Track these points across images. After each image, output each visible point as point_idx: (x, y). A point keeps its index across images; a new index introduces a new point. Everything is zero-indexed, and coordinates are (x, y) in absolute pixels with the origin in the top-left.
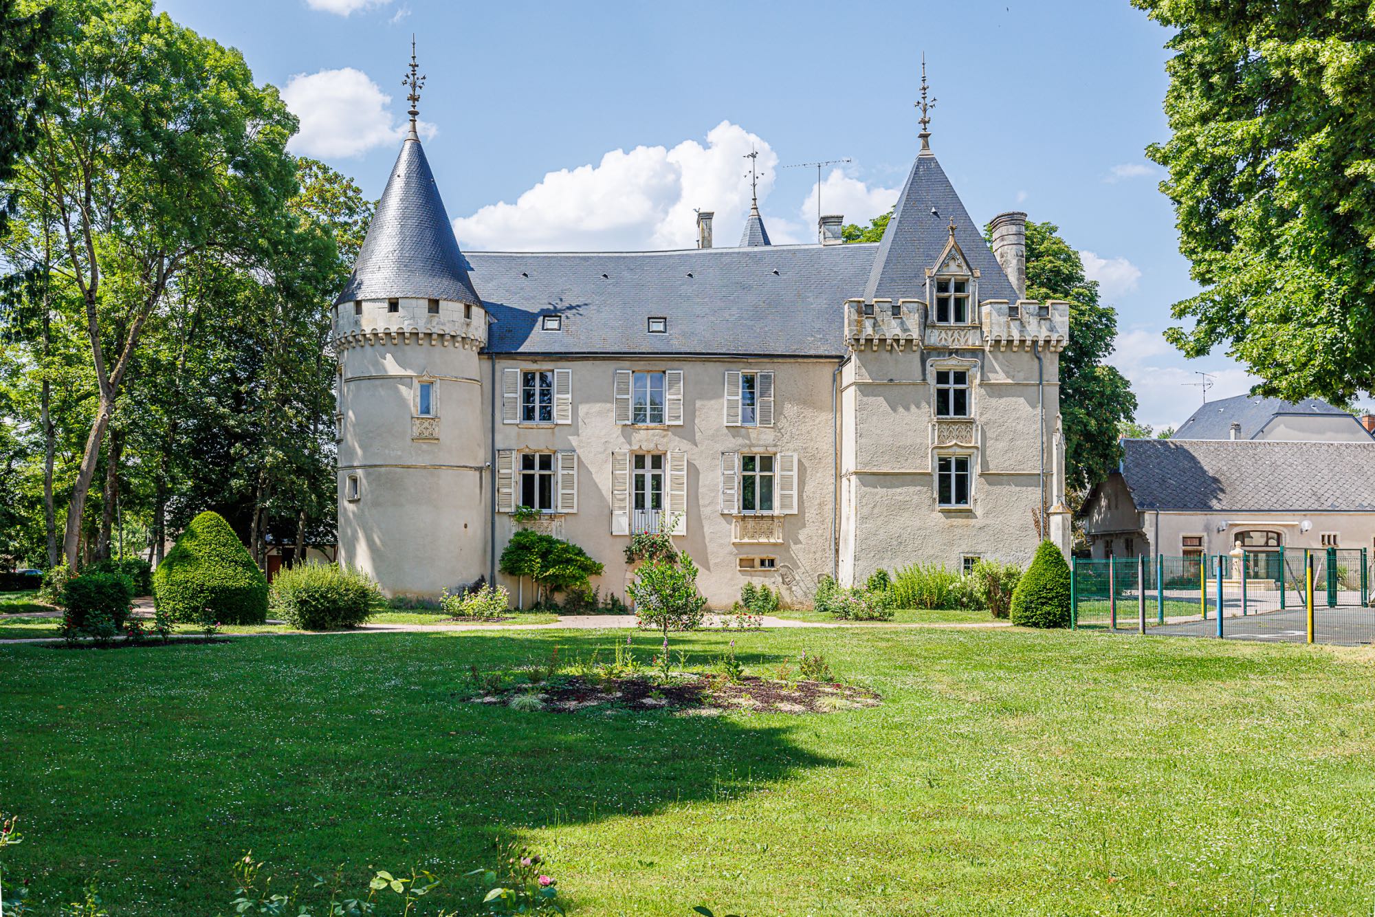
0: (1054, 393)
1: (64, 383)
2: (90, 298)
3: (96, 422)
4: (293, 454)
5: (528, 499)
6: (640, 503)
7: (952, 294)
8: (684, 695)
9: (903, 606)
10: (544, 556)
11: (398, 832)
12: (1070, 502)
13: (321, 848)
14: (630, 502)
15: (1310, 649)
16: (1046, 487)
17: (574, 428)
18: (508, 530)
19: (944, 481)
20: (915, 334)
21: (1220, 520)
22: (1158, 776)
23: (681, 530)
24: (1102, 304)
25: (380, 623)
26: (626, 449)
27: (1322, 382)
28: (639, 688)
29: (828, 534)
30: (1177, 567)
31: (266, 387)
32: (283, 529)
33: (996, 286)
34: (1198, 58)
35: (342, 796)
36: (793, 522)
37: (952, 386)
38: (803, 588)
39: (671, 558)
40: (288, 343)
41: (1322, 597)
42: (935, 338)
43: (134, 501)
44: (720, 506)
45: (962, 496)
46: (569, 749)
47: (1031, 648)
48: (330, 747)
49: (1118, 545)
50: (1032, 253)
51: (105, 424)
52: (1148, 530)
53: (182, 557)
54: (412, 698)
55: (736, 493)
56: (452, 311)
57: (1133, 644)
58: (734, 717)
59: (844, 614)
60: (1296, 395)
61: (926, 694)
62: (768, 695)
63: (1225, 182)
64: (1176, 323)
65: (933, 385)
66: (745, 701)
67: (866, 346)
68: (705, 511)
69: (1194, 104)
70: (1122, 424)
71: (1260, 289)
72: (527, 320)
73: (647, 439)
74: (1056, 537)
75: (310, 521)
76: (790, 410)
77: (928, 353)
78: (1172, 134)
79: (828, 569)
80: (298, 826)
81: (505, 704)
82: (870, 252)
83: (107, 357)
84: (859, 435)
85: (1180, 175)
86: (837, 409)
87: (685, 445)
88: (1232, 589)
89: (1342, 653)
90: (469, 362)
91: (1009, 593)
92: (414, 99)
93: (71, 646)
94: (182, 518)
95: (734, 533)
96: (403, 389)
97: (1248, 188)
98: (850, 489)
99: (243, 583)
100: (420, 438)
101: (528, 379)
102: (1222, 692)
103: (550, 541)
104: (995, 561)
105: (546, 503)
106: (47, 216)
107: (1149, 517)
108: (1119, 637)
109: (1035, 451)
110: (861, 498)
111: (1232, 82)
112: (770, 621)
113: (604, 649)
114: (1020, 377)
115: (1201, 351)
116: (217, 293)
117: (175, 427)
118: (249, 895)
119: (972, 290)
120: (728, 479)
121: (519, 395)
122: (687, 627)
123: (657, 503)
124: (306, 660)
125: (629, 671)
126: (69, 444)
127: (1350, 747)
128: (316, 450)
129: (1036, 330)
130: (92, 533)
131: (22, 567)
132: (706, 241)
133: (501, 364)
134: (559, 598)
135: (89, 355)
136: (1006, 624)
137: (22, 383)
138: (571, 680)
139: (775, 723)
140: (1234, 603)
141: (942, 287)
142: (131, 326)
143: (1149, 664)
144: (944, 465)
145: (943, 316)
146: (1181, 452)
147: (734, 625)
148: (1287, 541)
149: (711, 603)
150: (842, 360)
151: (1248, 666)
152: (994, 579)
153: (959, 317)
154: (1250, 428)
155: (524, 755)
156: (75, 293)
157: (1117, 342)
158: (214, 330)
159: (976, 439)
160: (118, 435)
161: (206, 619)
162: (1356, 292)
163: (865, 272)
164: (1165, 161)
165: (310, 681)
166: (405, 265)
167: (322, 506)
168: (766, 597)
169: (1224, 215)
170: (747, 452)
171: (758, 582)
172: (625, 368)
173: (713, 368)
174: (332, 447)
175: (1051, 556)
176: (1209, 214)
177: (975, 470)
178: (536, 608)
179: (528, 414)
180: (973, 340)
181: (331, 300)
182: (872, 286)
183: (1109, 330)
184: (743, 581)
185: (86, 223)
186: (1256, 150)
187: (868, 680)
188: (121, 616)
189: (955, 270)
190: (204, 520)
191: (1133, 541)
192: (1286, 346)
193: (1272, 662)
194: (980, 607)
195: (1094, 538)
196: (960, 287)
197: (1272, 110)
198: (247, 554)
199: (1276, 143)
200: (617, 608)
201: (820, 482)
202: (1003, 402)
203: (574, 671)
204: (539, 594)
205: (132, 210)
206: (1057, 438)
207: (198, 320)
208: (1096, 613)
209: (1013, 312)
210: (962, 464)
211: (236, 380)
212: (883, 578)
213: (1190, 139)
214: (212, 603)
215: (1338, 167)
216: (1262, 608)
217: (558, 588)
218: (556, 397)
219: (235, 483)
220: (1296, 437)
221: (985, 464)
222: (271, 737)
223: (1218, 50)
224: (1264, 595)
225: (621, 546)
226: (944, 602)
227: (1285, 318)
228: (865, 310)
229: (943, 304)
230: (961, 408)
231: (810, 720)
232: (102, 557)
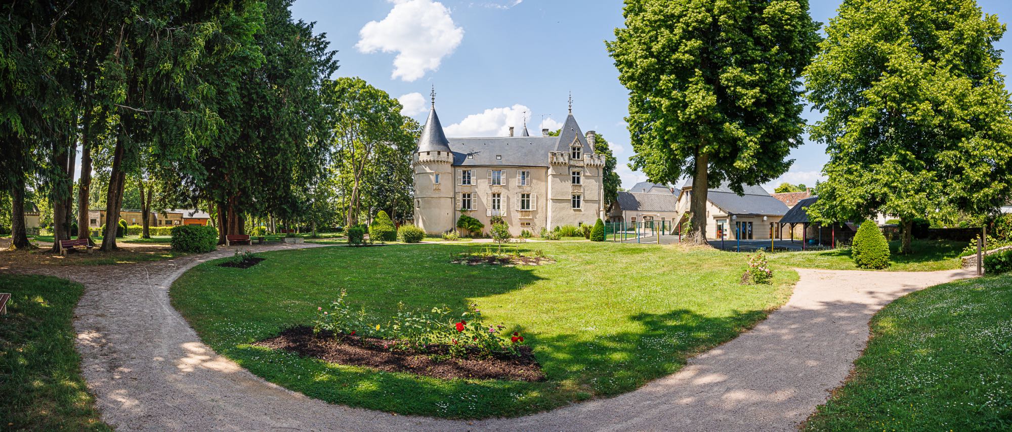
0: (601, 179)
1: (347, 178)
2: (353, 156)
3: (354, 188)
4: (403, 194)
5: (464, 206)
6: (494, 207)
7: (576, 151)
8: (505, 261)
9: (563, 236)
10: (469, 222)
11: (434, 298)
12: (605, 208)
13: (414, 301)
14: (491, 207)
15: (658, 246)
16: (599, 203)
17: (476, 186)
18: (459, 215)
19: (574, 201)
20: (567, 162)
21: (640, 213)
22: (622, 279)
23: (505, 215)
24: (613, 156)
25: (426, 241)
26: (490, 192)
27: (661, 179)
28: (492, 259)
29: (544, 216)
30: (630, 225)
31: (395, 177)
32: (399, 216)
33: (588, 149)
34: (636, 98)
35: (419, 288)
36: (535, 212)
37: (576, 176)
38: (537, 231)
39: (502, 223)
40: (401, 165)
41: (661, 233)
42: (572, 163)
43: (363, 208)
44: (516, 208)
45: (578, 206)
46: (473, 276)
47: (595, 247)
48: (414, 275)
49: (617, 219)
50: (597, 142)
51: (356, 188)
52: (624, 215)
53: (376, 223)
54: (435, 262)
55: (520, 204)
56: (444, 154)
57: (619, 245)
58: (518, 267)
59: (548, 238)
60: (656, 182)
61: (567, 260)
62: (526, 260)
63: (641, 128)
64: (630, 162)
65: (571, 175)
66: (521, 263)
67: (554, 164)
68: (511, 210)
69: (635, 109)
70: (618, 187)
71: (649, 155)
72: (464, 156)
73: (496, 189)
74: (601, 218)
75: (406, 213)
76: (534, 181)
77: (570, 166)
78: (630, 115)
79: (544, 226)
80: (408, 295)
81: (460, 263)
82: (555, 139)
83: (357, 171)
84: (552, 189)
85: (631, 125)
86: (547, 181)
87: (506, 191)
88: (642, 231)
89: (664, 246)
90: (448, 168)
91: (589, 232)
92: (433, 99)
93: (350, 246)
94: (375, 212)
95: (519, 215)
96: (431, 176)
97: (646, 130)
98: (550, 203)
99: (390, 230)
100: (435, 189)
101: (464, 172)
102: (638, 257)
103: (470, 218)
104: (586, 224)
105: (469, 207)
106: (342, 136)
107: (624, 212)
108: (616, 243)
109: (597, 193)
110: (552, 206)
111: (643, 105)
112: (528, 240)
113: (482, 248)
114: (593, 174)
115: (635, 170)
116: (383, 152)
117: (373, 188)
118: (401, 312)
119: (581, 150)
120: (518, 201)
121: (462, 177)
122: (505, 242)
123: (499, 208)
124: (407, 251)
125: (490, 254)
126: (348, 194)
127: (664, 269)
128: (408, 194)
129: (597, 162)
130: (353, 217)
131: (338, 226)
132: (512, 135)
133: (457, 169)
134: (473, 234)
135: (352, 171)
136: (589, 240)
137: (337, 179)
138: (474, 257)
139: (528, 268)
140: (642, 235)
141: (574, 149)
142: (363, 162)
143: (621, 250)
144: (574, 197)
145: (574, 157)
146: (631, 194)
147: (519, 241)
148: (654, 219)
149: (513, 235)
150: (548, 168)
151: (644, 250)
152: (586, 228)
153: (578, 157)
154: (647, 190)
155: (466, 277)
156: (349, 155)
157: (617, 166)
158: (382, 162)
159: (582, 191)
160: (359, 191)
161: (382, 240)
162: (669, 158)
163: (554, 144)
164: (628, 121)
165: (408, 257)
166: (432, 142)
167: (410, 208)
168: (528, 234)
169: (641, 136)
170: (523, 193)
171: (526, 230)
172: (490, 170)
173: (514, 169)
174: (413, 193)
175: (600, 222)
176: (638, 136)
177: (582, 199)
178: (466, 237)
179: (464, 182)
180: (581, 164)
181: (412, 153)
182: (556, 148)
183: (615, 163)
184: (522, 229)
185: (351, 137)
186: (648, 121)
187: (553, 256)
188: (361, 239)
189: (577, 145)
190: (381, 213)
191: (619, 218)
192: (654, 170)
193: (650, 249)
194: (583, 236)
195: (611, 217)
196: (579, 149)
197: (652, 112)
198: (391, 222)
199: (652, 120)
200: (488, 237)
201: (542, 202)
202: (589, 181)
203: (475, 254)
204: (467, 233)
205: (362, 133)
206: (602, 191)
207: (378, 160)
208: (610, 237)
209: (592, 157)
210: (579, 197)
211: (388, 175)
212: (558, 228)
213: (633, 117)
214: (383, 235)
215: (665, 128)
216: (648, 236)
217: (472, 231)
218: (472, 178)
219: (388, 203)
220: (656, 193)
221: (584, 197)
222: (400, 271)
223: (640, 97)
224: (649, 232)
225: (489, 219)
226: (573, 235)
227: (654, 163)
228: (554, 154)
229: (574, 154)
230: (578, 182)
231: (538, 267)
232: (356, 223)
